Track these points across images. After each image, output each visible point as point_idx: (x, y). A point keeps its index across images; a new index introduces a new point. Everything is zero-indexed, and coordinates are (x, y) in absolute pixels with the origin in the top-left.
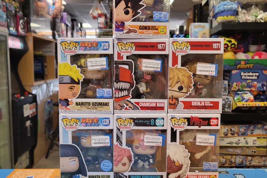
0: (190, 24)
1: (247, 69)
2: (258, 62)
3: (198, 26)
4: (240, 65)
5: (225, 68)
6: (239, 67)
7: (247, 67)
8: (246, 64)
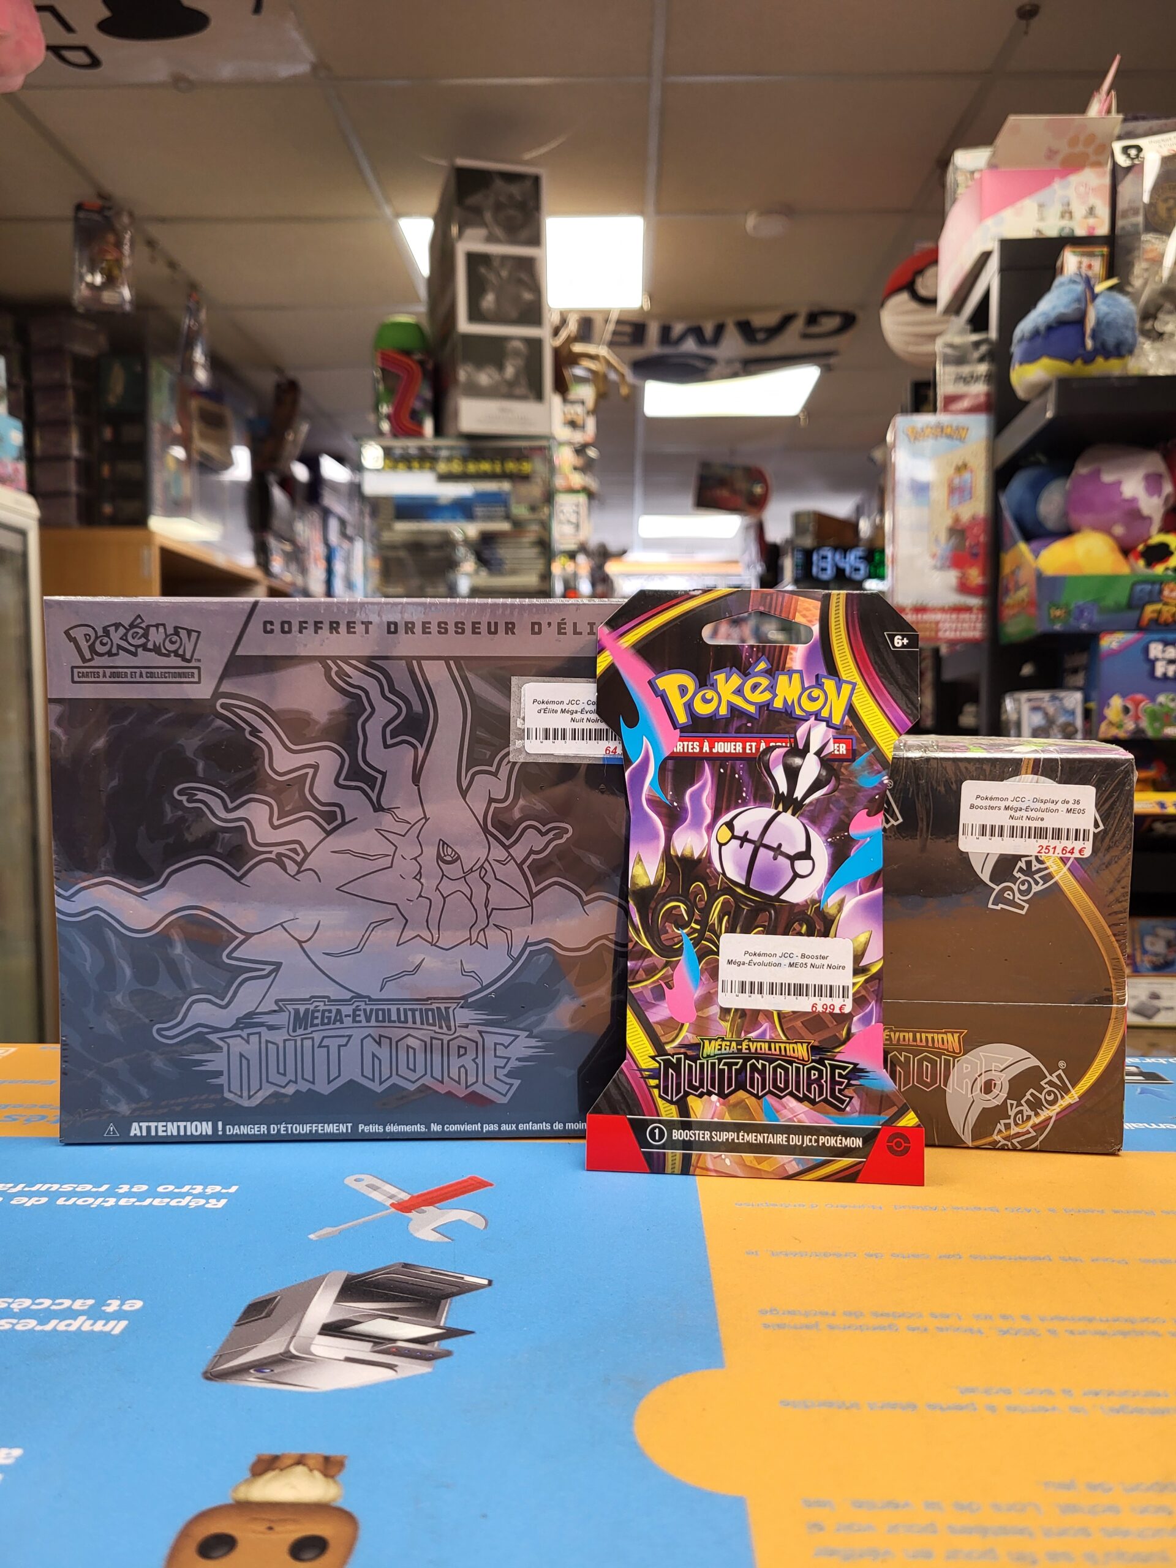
3: (929, 430)
4: (1158, 606)
5: (1077, 621)
6: (1155, 615)
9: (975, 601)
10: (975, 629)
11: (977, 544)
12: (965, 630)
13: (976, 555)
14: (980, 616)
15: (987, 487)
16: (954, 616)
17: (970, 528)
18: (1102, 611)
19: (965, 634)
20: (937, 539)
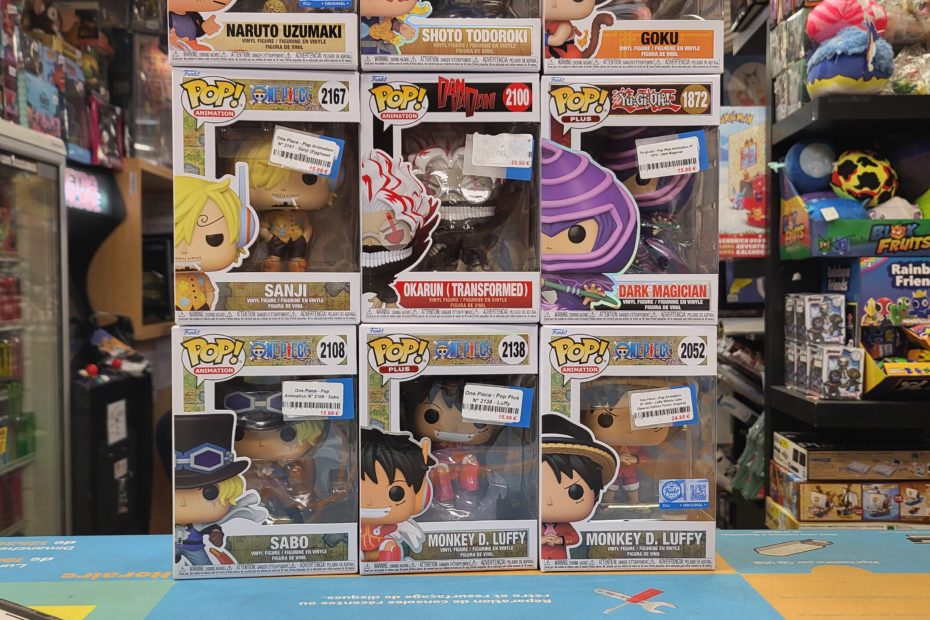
1: (911, 253)
3: (726, 117)
4: (889, 240)
5: (837, 249)
6: (887, 246)
7: (911, 247)
8: (907, 237)
9: (760, 231)
10: (760, 249)
12: (753, 249)
13: (760, 199)
14: (764, 240)
15: (766, 154)
16: (747, 240)
17: (756, 182)
18: (853, 243)
19: (754, 252)
20: (734, 189)
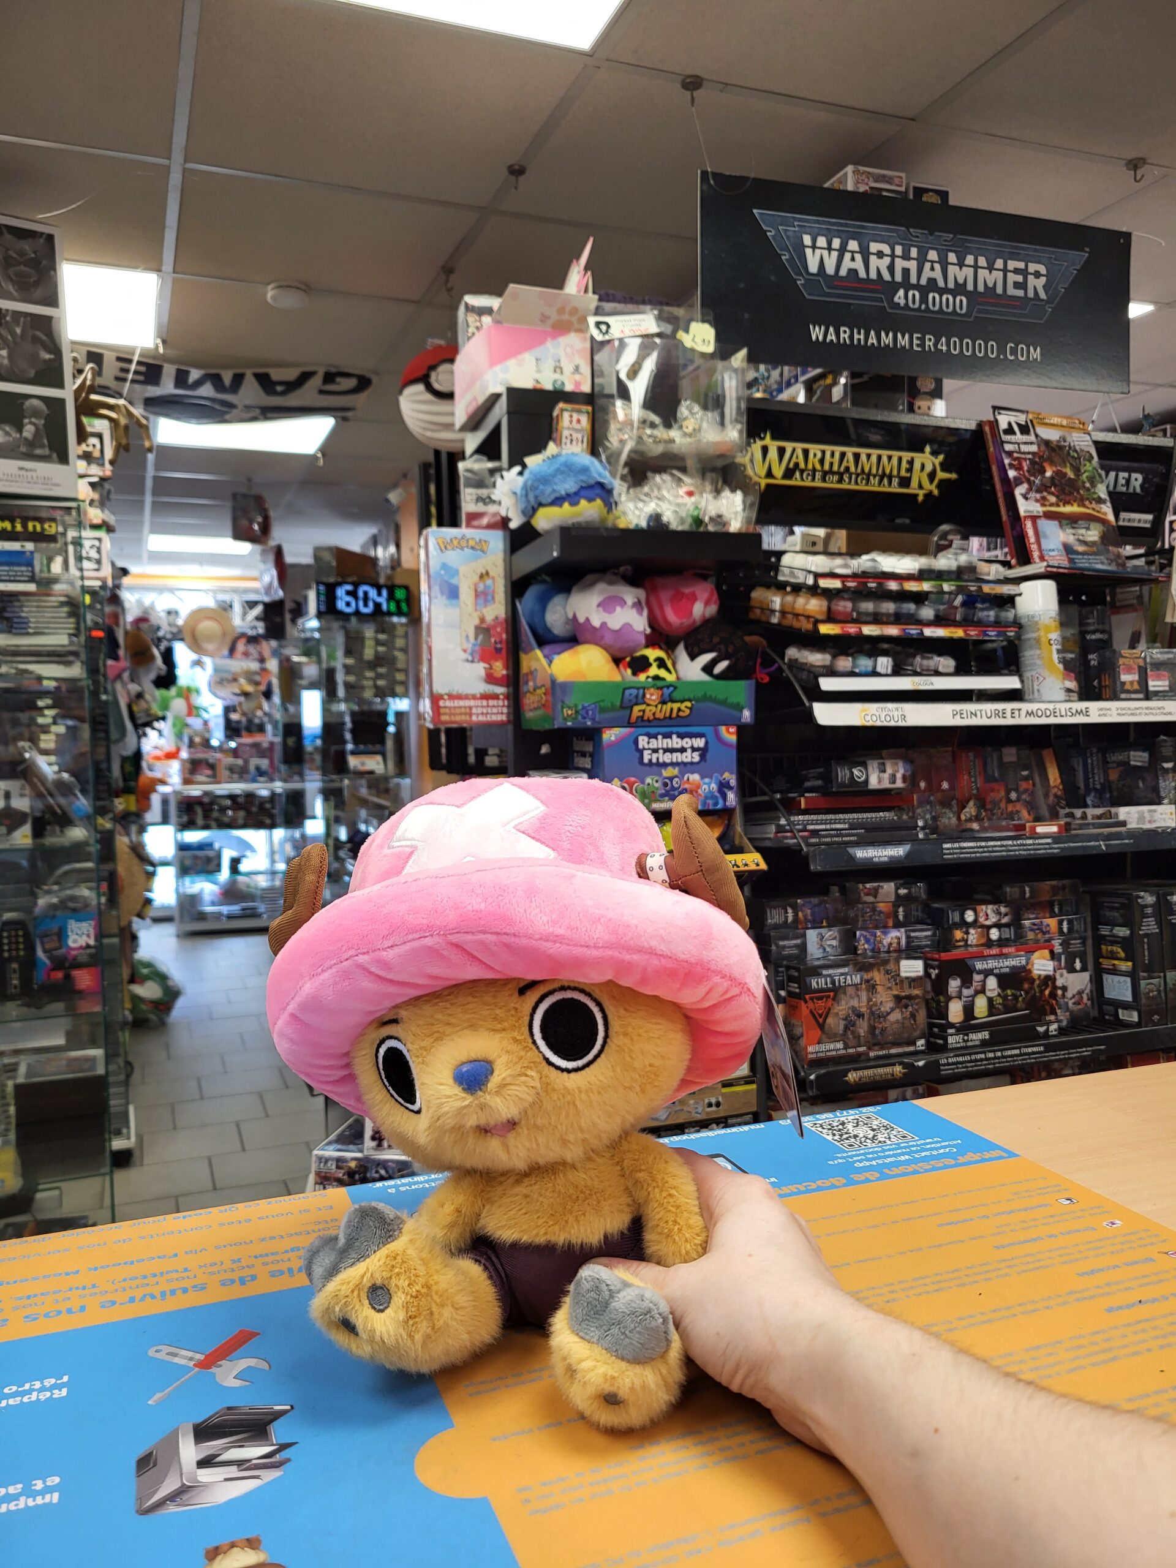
0: (425, 532)
1: (668, 722)
2: (708, 694)
3: (455, 542)
4: (643, 707)
5: (584, 718)
6: (641, 714)
7: (668, 715)
8: (664, 703)
9: (500, 690)
10: (501, 713)
11: (501, 642)
12: (493, 714)
13: (498, 651)
14: (506, 703)
15: (506, 592)
16: (485, 703)
17: (494, 627)
18: (603, 710)
19: (494, 718)
20: (467, 636)
